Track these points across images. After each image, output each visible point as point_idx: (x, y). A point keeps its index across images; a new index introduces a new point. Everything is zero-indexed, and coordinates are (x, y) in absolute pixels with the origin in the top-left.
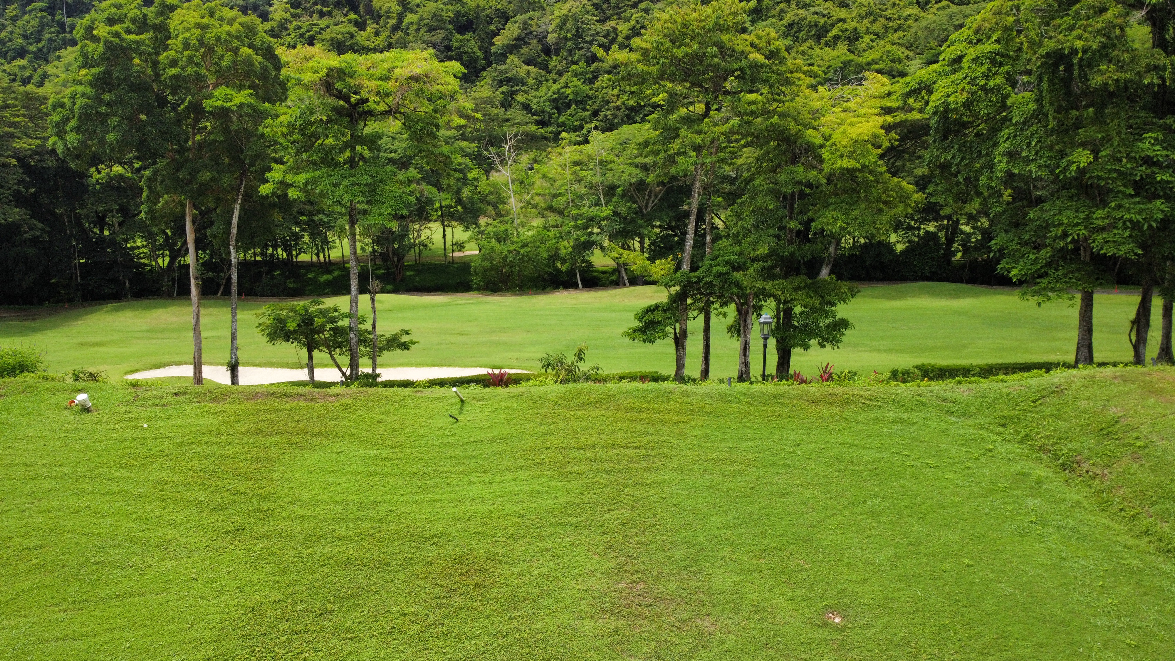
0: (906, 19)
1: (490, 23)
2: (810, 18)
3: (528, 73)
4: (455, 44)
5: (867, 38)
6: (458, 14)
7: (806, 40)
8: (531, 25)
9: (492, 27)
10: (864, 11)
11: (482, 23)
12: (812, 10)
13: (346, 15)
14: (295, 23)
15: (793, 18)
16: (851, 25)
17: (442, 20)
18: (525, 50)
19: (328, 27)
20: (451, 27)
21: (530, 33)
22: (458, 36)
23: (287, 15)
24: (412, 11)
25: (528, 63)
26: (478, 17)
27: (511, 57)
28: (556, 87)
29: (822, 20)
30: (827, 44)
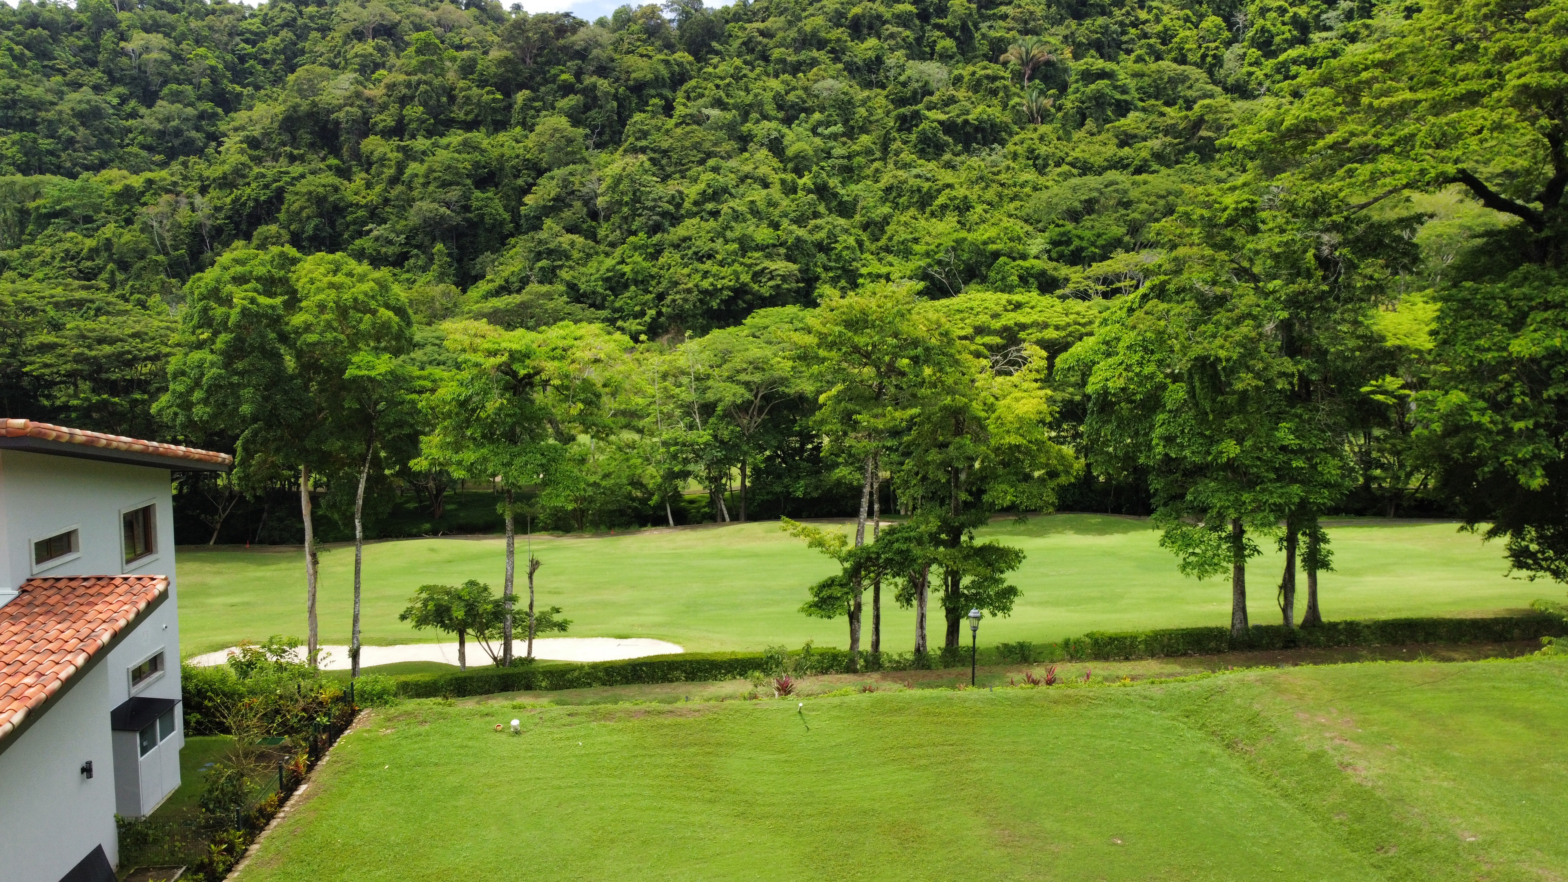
0: (1022, 186)
1: (516, 177)
2: (912, 181)
3: (572, 244)
4: (475, 204)
5: (979, 209)
6: (476, 165)
7: (908, 208)
8: (573, 183)
9: (520, 182)
10: (974, 175)
11: (506, 176)
12: (915, 171)
13: (323, 159)
14: (256, 170)
15: (891, 181)
16: (961, 192)
17: (457, 174)
18: (567, 214)
19: (303, 176)
20: (469, 181)
21: (573, 192)
22: (478, 194)
23: (244, 159)
24: (415, 159)
25: (570, 230)
26: (502, 169)
27: (548, 222)
28: (609, 262)
29: (926, 186)
30: (933, 214)
